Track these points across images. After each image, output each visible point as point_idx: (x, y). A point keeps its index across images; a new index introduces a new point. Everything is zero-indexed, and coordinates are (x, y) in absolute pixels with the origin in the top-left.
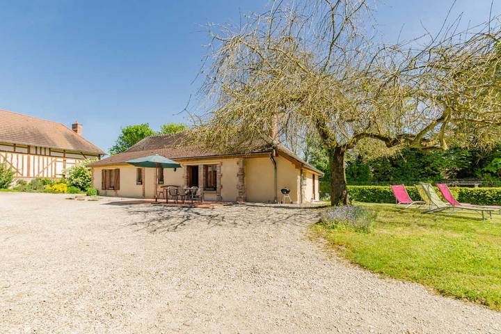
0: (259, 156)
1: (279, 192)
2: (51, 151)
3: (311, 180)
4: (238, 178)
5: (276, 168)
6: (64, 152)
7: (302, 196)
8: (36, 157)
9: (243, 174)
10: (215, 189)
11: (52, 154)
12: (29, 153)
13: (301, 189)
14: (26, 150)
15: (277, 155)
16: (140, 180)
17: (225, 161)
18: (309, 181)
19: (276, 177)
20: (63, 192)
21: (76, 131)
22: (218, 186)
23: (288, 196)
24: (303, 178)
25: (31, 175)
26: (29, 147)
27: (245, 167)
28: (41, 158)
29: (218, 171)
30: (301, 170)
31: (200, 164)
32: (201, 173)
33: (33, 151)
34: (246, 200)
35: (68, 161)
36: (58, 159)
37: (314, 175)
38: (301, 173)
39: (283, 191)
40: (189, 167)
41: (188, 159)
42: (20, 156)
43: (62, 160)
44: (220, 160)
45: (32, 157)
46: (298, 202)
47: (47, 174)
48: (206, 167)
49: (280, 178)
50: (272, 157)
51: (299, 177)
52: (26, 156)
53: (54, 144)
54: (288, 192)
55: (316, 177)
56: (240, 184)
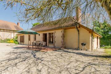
0: (71, 28)
1: (80, 45)
2: (10, 31)
3: (97, 39)
4: (62, 38)
5: (79, 33)
6: (14, 31)
7: (92, 47)
8: (6, 33)
9: (64, 36)
10: (53, 43)
11: (11, 31)
12: (4, 31)
13: (92, 43)
14: (3, 31)
15: (79, 27)
16: (29, 39)
17: (57, 31)
18: (95, 40)
19: (79, 37)
20: (12, 43)
21: (18, 25)
22: (54, 41)
23: (85, 47)
24: (93, 38)
25: (5, 38)
26: (4, 30)
27: (65, 33)
28: (7, 33)
29: (54, 35)
30: (92, 34)
31: (47, 32)
32: (48, 36)
33: (5, 31)
34: (65, 48)
35: (15, 33)
36: (12, 33)
37: (98, 37)
38: (92, 36)
39: (82, 44)
40: (44, 34)
41: (43, 31)
42: (2, 32)
43: (13, 33)
44: (55, 31)
45: (5, 32)
46: (90, 50)
47: (9, 38)
48: (50, 34)
49: (81, 38)
50: (77, 28)
51: (91, 37)
52: (3, 32)
53: (11, 29)
54: (85, 45)
55: (99, 38)
56: (63, 41)
